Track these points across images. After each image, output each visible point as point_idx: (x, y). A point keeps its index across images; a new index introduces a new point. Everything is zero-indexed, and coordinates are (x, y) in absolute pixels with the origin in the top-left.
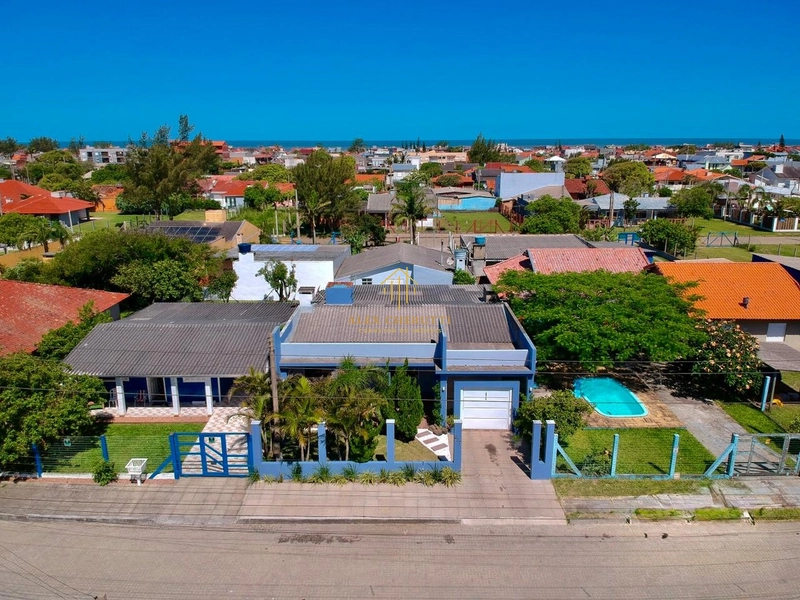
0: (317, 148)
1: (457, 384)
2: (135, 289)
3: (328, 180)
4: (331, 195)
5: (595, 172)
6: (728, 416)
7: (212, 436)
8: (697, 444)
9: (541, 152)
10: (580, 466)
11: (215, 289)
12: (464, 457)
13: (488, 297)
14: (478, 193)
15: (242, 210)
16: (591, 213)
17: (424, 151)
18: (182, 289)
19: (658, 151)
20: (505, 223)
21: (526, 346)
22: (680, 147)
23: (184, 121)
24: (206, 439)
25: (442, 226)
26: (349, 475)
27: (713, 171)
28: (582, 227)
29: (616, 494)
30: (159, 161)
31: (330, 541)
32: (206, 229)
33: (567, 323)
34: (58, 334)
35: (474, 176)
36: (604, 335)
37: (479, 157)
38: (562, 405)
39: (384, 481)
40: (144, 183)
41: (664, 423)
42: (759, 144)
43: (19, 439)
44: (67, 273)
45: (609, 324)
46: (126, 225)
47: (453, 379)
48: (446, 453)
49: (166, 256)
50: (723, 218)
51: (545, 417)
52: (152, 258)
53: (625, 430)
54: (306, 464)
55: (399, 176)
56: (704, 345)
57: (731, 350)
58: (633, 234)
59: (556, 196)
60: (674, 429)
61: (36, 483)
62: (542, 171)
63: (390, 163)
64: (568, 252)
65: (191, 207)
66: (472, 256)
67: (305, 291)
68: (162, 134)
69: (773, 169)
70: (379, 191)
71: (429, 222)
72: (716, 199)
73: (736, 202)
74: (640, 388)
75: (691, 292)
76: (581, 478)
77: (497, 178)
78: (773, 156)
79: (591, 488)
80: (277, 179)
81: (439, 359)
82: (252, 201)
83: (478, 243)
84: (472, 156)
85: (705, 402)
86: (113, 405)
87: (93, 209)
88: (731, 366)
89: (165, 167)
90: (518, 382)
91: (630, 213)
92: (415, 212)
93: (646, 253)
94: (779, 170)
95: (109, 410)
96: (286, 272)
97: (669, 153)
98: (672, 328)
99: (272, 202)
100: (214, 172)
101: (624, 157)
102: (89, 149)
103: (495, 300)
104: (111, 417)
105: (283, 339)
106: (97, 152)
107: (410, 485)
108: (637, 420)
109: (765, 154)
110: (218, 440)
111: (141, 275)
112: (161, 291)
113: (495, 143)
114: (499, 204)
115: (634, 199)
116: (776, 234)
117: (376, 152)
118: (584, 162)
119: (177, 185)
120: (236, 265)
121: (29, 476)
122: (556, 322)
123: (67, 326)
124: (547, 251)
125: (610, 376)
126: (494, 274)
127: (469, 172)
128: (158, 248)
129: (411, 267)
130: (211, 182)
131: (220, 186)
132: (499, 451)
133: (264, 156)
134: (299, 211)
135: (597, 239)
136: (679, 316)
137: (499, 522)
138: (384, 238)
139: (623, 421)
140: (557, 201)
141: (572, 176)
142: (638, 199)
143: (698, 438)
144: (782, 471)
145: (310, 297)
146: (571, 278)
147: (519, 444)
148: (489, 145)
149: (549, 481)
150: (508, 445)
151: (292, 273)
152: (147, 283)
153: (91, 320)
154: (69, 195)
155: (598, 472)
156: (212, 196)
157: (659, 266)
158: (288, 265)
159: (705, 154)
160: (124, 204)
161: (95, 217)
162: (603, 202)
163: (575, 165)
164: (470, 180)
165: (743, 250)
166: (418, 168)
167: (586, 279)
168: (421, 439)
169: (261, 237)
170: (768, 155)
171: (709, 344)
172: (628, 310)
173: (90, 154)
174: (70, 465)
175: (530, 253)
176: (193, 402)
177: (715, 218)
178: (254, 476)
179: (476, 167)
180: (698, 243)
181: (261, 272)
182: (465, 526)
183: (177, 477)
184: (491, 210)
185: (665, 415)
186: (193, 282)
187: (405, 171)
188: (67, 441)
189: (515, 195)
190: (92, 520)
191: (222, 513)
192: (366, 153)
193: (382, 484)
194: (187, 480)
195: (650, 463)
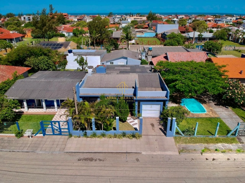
0: (97, 16)
1: (141, 103)
2: (32, 66)
3: (99, 27)
4: (100, 32)
5: (188, 24)
6: (234, 113)
7: (55, 122)
9: (170, 17)
10: (183, 132)
11: (60, 66)
12: (143, 128)
13: (153, 70)
14: (150, 31)
15: (72, 37)
16: (187, 38)
17: (132, 16)
18: (48, 66)
19: (208, 17)
20: (158, 42)
21: (166, 90)
22: (215, 16)
23: (51, 6)
24: (53, 123)
25: (137, 43)
26: (103, 135)
27: (226, 24)
28: (184, 43)
29: (196, 143)
30: (43, 20)
31: (96, 160)
32: (59, 44)
33: (180, 80)
34: (4, 83)
35: (148, 25)
37: (150, 18)
38: (178, 112)
39: (115, 137)
40: (39, 28)
41: (212, 116)
42: (241, 16)
44: (10, 60)
45: (195, 81)
46: (34, 42)
47: (139, 101)
48: (137, 126)
49: (43, 55)
50: (230, 40)
51: (172, 116)
52: (38, 55)
53: (199, 118)
54: (88, 131)
55: (124, 25)
56: (228, 88)
57: (237, 90)
58: (201, 46)
59: (176, 33)
60: (216, 118)
62: (171, 24)
63: (121, 20)
64: (180, 53)
65: (56, 36)
66: (147, 54)
67: (91, 67)
70: (117, 30)
71: (133, 41)
72: (228, 34)
73: (234, 35)
74: (203, 102)
75: (223, 69)
76: (184, 136)
77: (156, 26)
79: (187, 141)
80: (83, 26)
81: (135, 94)
82: (75, 34)
83: (149, 50)
84: (148, 18)
85: (226, 107)
86: (24, 108)
87: (24, 37)
88: (237, 96)
89: (45, 23)
90: (163, 103)
91: (200, 38)
92: (128, 38)
93: (207, 53)
95: (22, 110)
96: (84, 60)
97: (212, 18)
98: (217, 82)
99: (82, 34)
100: (64, 24)
101: (197, 19)
102: (25, 16)
103: (155, 71)
104: (23, 112)
105: (80, 87)
106: (26, 17)
107: (124, 138)
108: (203, 115)
109: (242, 19)
111: (34, 61)
112: (41, 67)
113: (155, 14)
114: (157, 35)
115: (201, 34)
117: (117, 17)
118: (184, 21)
119: (49, 29)
120: (67, 57)
122: (176, 80)
123: (8, 80)
124: (174, 53)
125: (194, 98)
126: (155, 61)
127: (147, 24)
128: (40, 52)
129: (126, 58)
130: (62, 27)
131: (65, 29)
132: (155, 126)
133: (80, 18)
134: (90, 38)
135: (189, 48)
136: (219, 78)
137: (155, 153)
138: (118, 47)
139: (199, 115)
141: (181, 25)
142: (203, 34)
145: (91, 70)
146: (182, 64)
147: (162, 123)
149: (173, 138)
150: (158, 124)
151: (86, 61)
152: (36, 64)
153: (16, 78)
154: (16, 32)
155: (190, 135)
156: (62, 32)
157: (212, 59)
158: (84, 57)
159: (223, 18)
160: (33, 35)
161: (25, 39)
162: (191, 35)
163: (182, 21)
164: (147, 26)
165: (237, 52)
166: (130, 22)
167: (188, 64)
168: (128, 121)
169: (77, 46)
171: (229, 88)
172: (202, 76)
173: (24, 18)
175: (167, 54)
176: (51, 107)
177: (227, 40)
178: (70, 135)
179: (149, 22)
180: (222, 49)
181: (76, 60)
182: (143, 155)
183: (44, 135)
184: (154, 37)
185: (213, 113)
186: (52, 64)
187: (126, 23)
188: (5, 124)
189: (162, 32)
190: (14, 151)
191: (59, 149)
192: (113, 17)
193: (115, 138)
194: (48, 136)
195: (208, 131)
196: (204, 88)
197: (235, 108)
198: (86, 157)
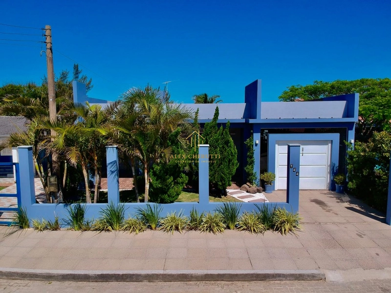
1: (272, 137)
26: (148, 221)
39: (195, 228)
47: (266, 129)
168: (234, 196)
182: (333, 284)
193: (193, 232)
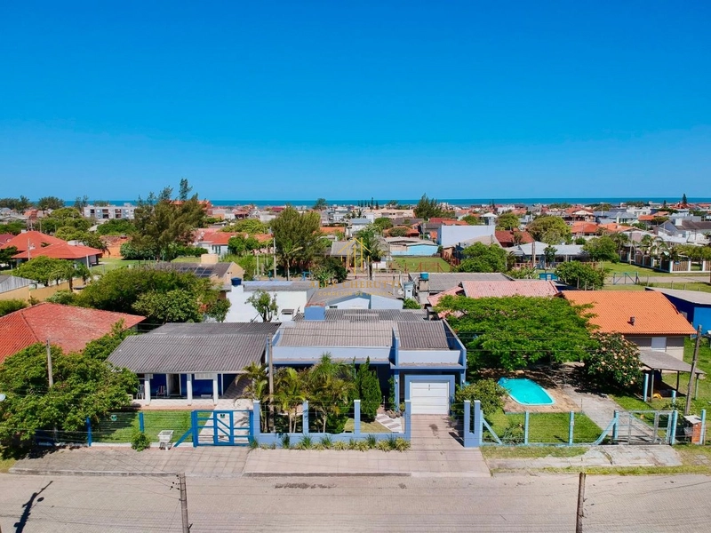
0: (286, 207)
1: (407, 377)
2: (152, 312)
3: (300, 231)
4: (302, 242)
5: (523, 226)
6: (618, 405)
7: (223, 413)
8: (592, 423)
9: (477, 210)
10: (501, 438)
11: (213, 313)
13: (431, 316)
14: (423, 242)
15: (226, 256)
16: (517, 257)
17: (377, 208)
18: (189, 313)
19: (578, 208)
20: (446, 266)
21: (459, 348)
22: (598, 206)
23: (184, 183)
24: (219, 416)
25: (393, 267)
26: (326, 444)
27: (623, 225)
28: (509, 269)
29: (528, 456)
30: (162, 216)
31: (313, 487)
33: (490, 333)
34: (99, 342)
35: (419, 228)
36: (519, 342)
37: (423, 213)
39: (353, 448)
40: (149, 233)
41: (567, 409)
42: (665, 203)
43: (79, 414)
44: (96, 300)
45: (522, 333)
46: (130, 267)
47: (403, 373)
48: (399, 429)
49: (176, 286)
50: (628, 263)
51: (473, 398)
52: (165, 288)
53: (537, 414)
54: (293, 435)
55: (357, 228)
56: (597, 350)
57: (618, 353)
58: (552, 274)
59: (487, 243)
61: (87, 450)
62: (476, 224)
63: (349, 218)
64: (493, 283)
65: (183, 253)
66: (418, 288)
67: (287, 312)
68: (166, 194)
69: (673, 222)
70: (340, 240)
71: (382, 265)
72: (622, 246)
73: (639, 249)
74: (549, 385)
75: (587, 311)
76: (502, 446)
77: (438, 229)
78: (676, 212)
79: (509, 453)
80: (254, 231)
81: (392, 359)
82: (235, 248)
83: (423, 279)
84: (418, 212)
85: (601, 396)
86: (140, 397)
87: (101, 256)
88: (618, 366)
89: (168, 221)
90: (454, 376)
91: (549, 258)
92: (370, 254)
93: (557, 287)
94: (679, 223)
95: (137, 401)
96: (269, 300)
97: (587, 210)
99: (250, 249)
100: (201, 226)
101: (548, 213)
102: (92, 207)
103: (436, 318)
104: (139, 406)
105: (274, 344)
106: (98, 209)
107: (372, 451)
108: (547, 408)
109: (669, 210)
110: (227, 415)
111: (157, 301)
112: (172, 314)
113: (437, 202)
114: (441, 250)
115: (553, 246)
116: (673, 275)
117: (337, 210)
118: (513, 218)
119: (176, 235)
120: (228, 295)
121: (81, 445)
122: (483, 331)
124: (478, 282)
125: (528, 378)
126: (434, 301)
127: (416, 225)
128: (170, 281)
129: (367, 296)
130: (200, 234)
131: (207, 237)
132: (440, 429)
133: (242, 213)
134: (276, 255)
135: (521, 278)
136: (578, 329)
137: (439, 475)
138: (346, 276)
140: (487, 246)
141: (502, 229)
142: (556, 247)
143: (593, 419)
144: (656, 441)
145: (290, 317)
147: (456, 424)
148: (432, 204)
149: (478, 448)
150: (447, 425)
151: (274, 301)
152: (161, 308)
153: (122, 334)
154: (81, 243)
155: (515, 441)
156: (201, 244)
157: (566, 295)
158: (271, 294)
159: (617, 210)
160: (127, 251)
161: (103, 261)
162: (526, 249)
163: (506, 220)
164: (417, 231)
165: (643, 287)
166: (373, 222)
167: (506, 301)
168: (380, 421)
169: (246, 275)
170: (672, 212)
171: (600, 350)
172: (537, 324)
173: (93, 211)
174: (112, 439)
175: (464, 286)
177: (621, 262)
178: (253, 444)
179: (421, 221)
180: (605, 281)
181: (249, 300)
182: (414, 478)
183: (195, 446)
184: (434, 256)
185: (568, 404)
187: (362, 224)
188: (114, 418)
189: (454, 244)
190: (133, 474)
191: (231, 470)
192: (329, 210)
193: (352, 450)
194: (203, 448)
195: (556, 437)
196: (544, 348)
197: (621, 396)
198: (292, 483)
